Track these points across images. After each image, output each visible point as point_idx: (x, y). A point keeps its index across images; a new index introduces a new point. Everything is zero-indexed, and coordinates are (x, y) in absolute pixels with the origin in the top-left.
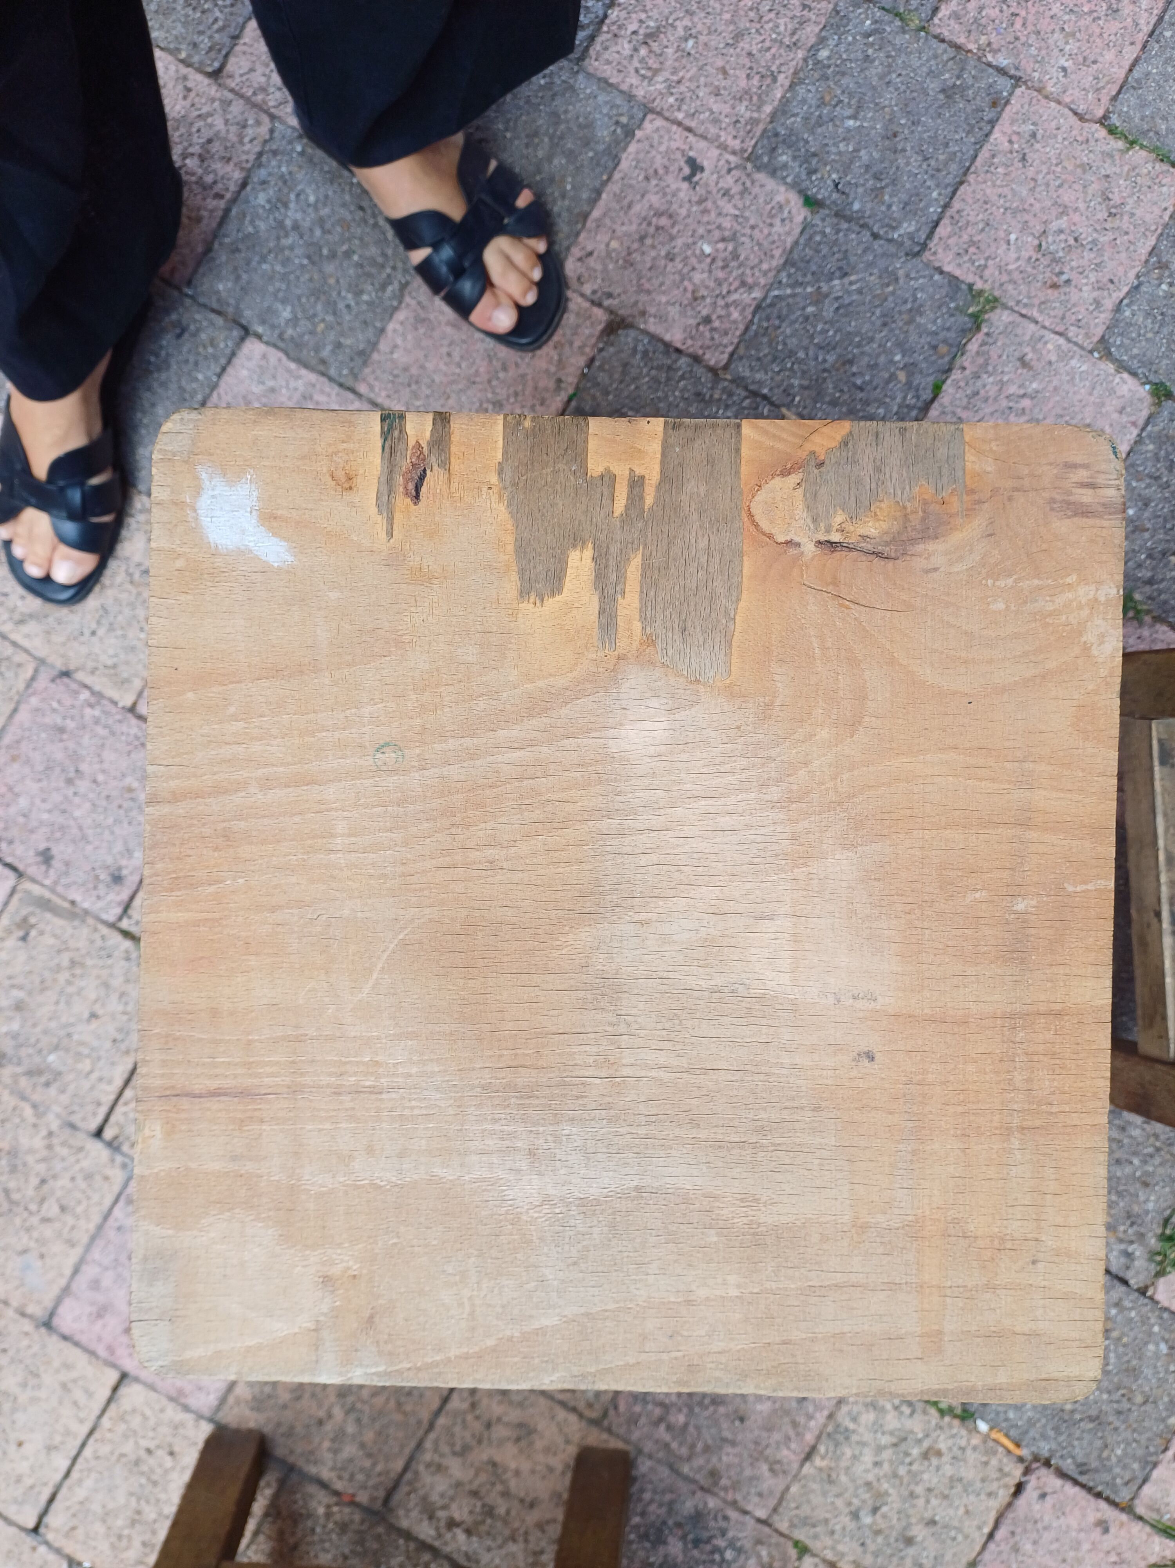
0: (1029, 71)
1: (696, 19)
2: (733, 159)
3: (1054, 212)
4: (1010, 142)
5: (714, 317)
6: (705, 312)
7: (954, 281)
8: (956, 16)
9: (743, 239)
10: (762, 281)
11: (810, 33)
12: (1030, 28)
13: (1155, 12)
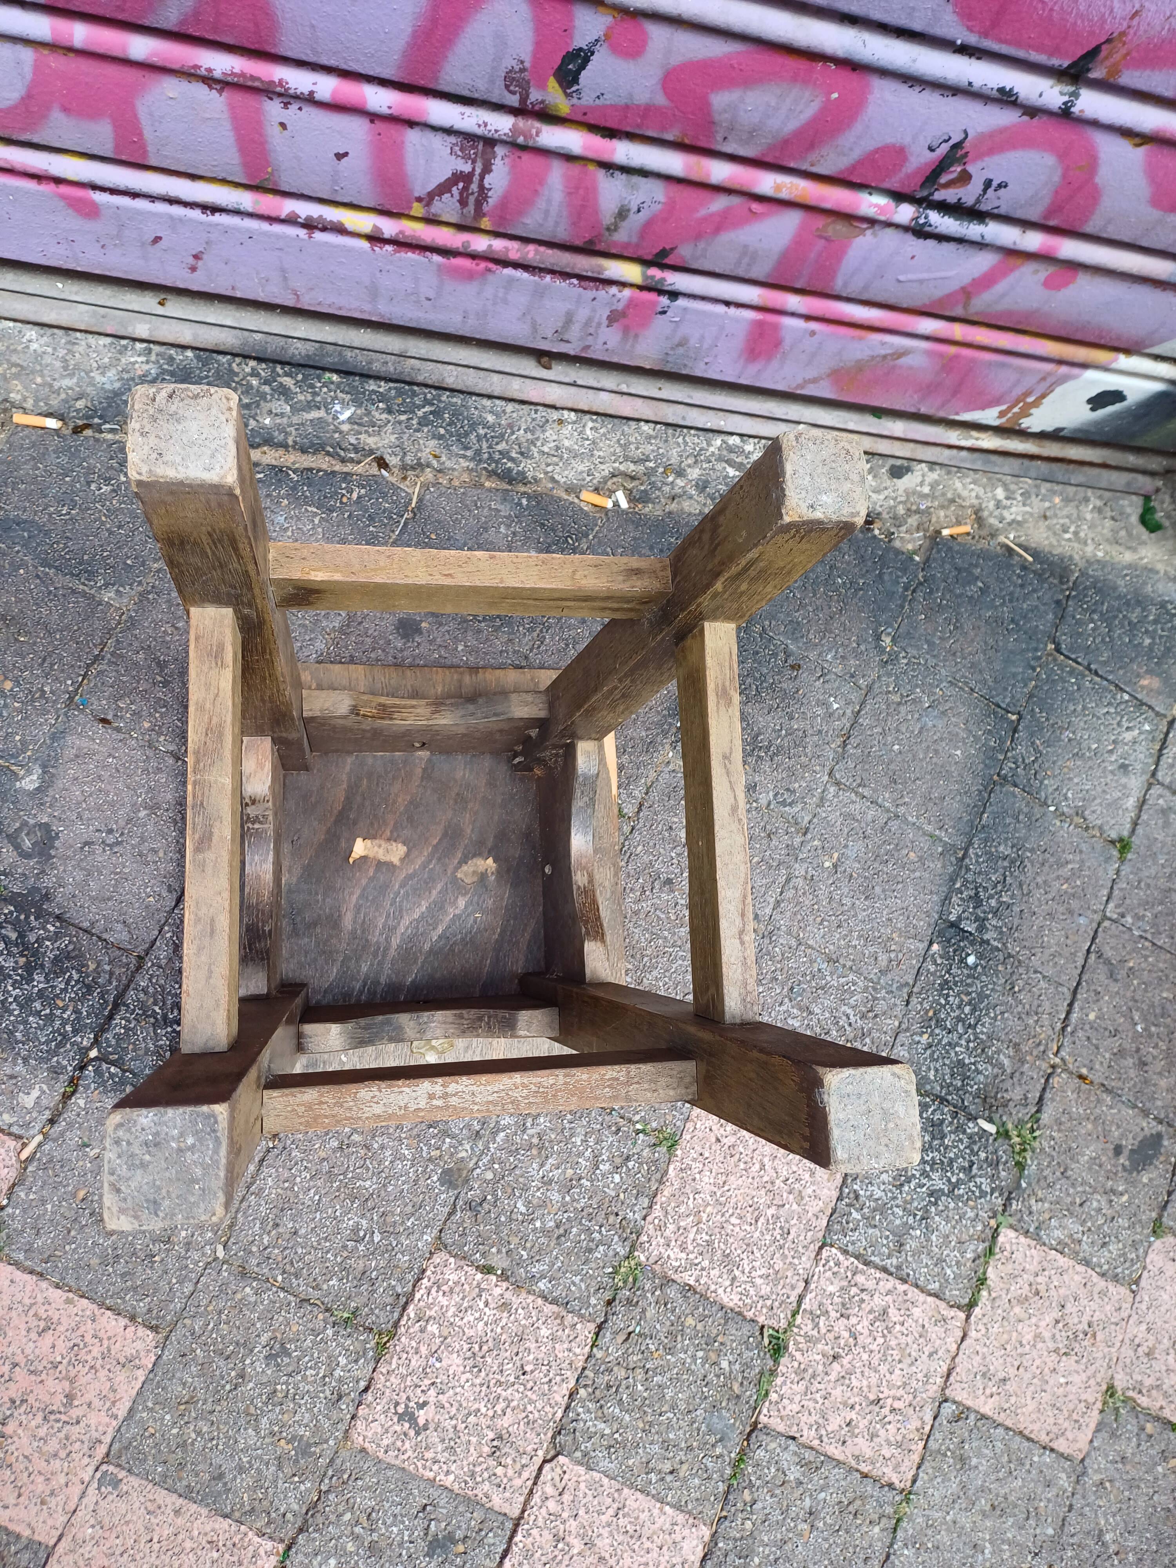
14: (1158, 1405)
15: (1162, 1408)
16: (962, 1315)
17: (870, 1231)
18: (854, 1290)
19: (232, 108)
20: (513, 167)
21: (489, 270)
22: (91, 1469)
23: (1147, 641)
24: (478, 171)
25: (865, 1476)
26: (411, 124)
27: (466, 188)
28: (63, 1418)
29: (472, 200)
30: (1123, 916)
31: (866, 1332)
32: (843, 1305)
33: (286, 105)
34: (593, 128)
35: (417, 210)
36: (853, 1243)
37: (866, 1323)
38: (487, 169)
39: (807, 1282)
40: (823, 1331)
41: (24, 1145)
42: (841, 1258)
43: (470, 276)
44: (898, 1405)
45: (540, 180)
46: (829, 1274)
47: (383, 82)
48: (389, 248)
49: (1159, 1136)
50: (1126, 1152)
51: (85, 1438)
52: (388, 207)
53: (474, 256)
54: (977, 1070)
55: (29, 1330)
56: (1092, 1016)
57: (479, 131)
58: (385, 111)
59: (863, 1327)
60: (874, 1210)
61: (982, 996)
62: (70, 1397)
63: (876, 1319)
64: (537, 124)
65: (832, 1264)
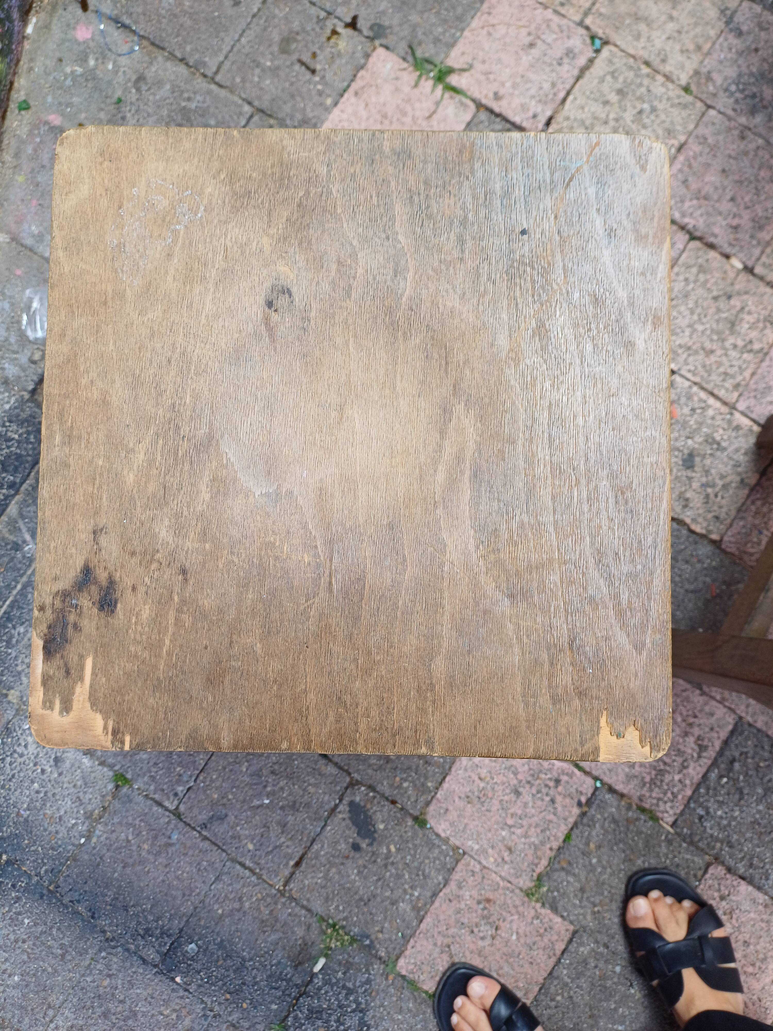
14: (548, 852)
15: (551, 849)
30: (176, 795)
49: (352, 804)
50: (359, 840)
54: (276, 965)
56: (251, 847)
61: (221, 946)
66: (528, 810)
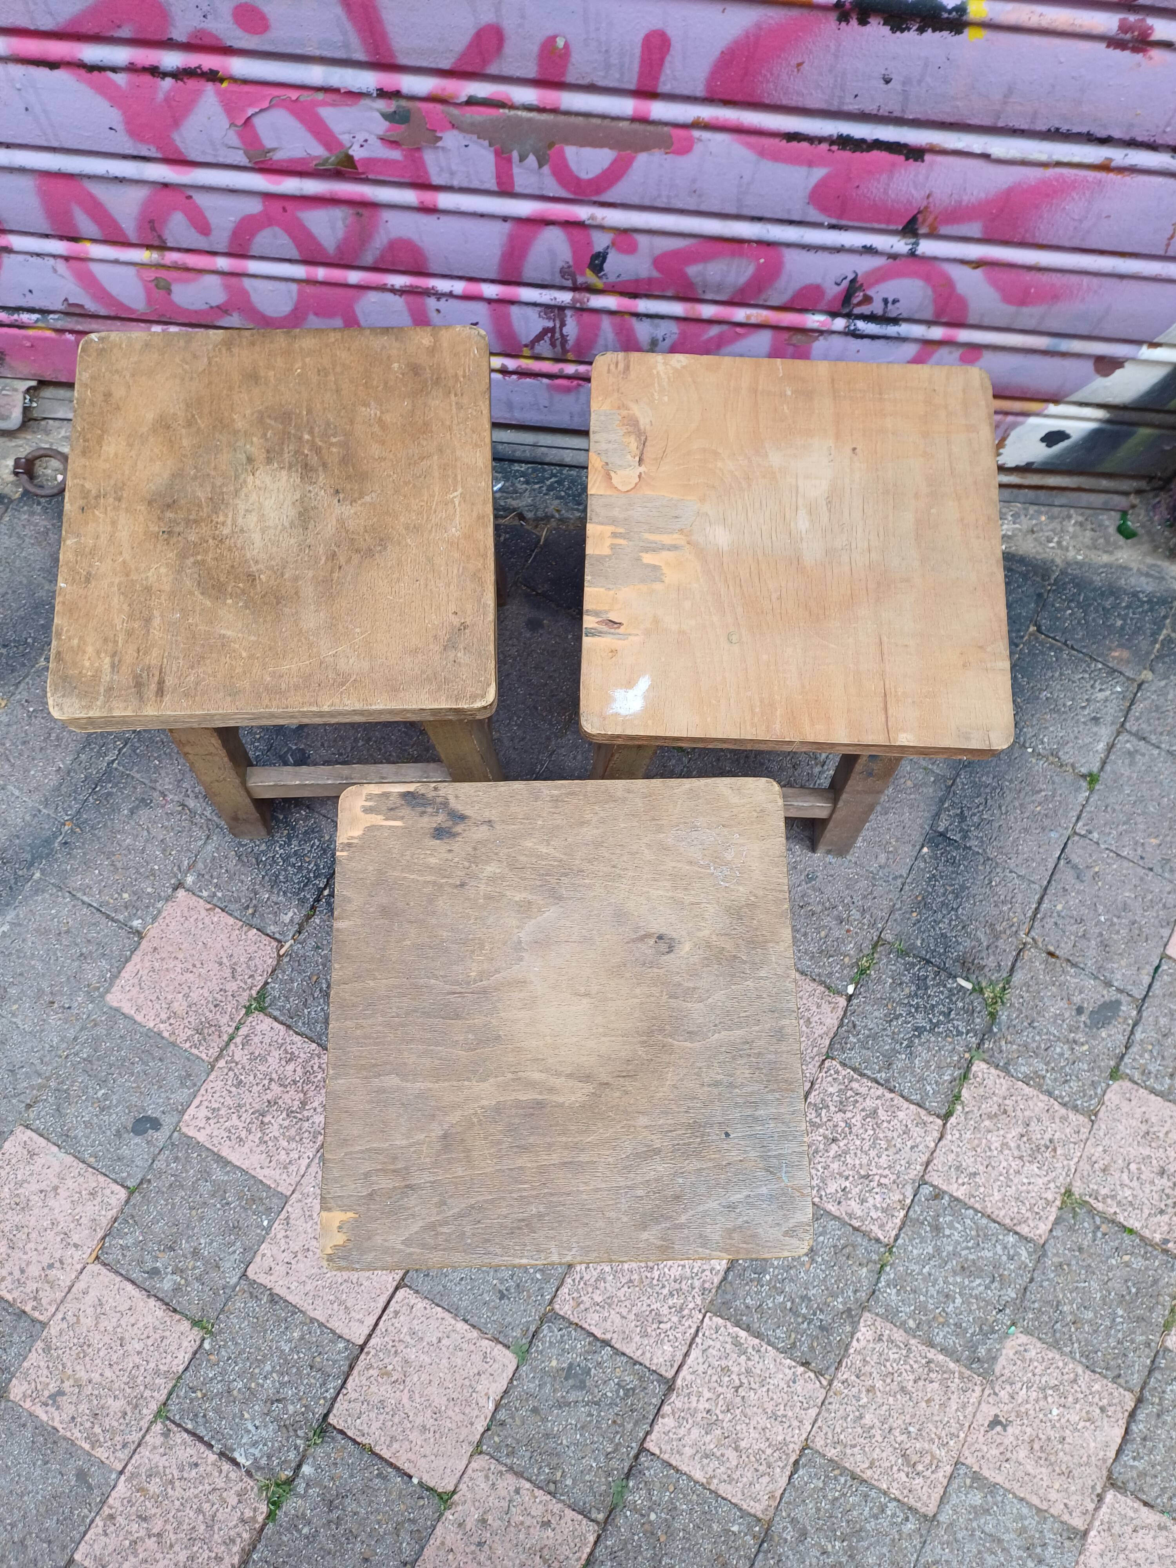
0: (915, 1172)
1: (895, 1425)
2: (987, 1392)
3: (1006, 1152)
4: (963, 1184)
5: (1101, 1404)
6: (1098, 1411)
7: (1057, 1222)
8: (881, 1227)
9: (1043, 1382)
10: (1071, 1366)
11: (899, 1335)
12: (887, 1172)
13: (869, 1084)
14: (1112, 1211)
15: (1115, 1213)
16: (940, 1122)
17: (864, 1051)
18: (850, 1093)
19: (408, 303)
20: (579, 322)
21: (579, 385)
22: (314, 1150)
23: (1119, 623)
24: (558, 325)
25: (856, 1229)
26: (512, 302)
27: (553, 336)
28: (299, 1116)
29: (558, 343)
30: (1090, 832)
31: (859, 1125)
32: (841, 1103)
33: (438, 299)
34: (622, 294)
35: (526, 352)
36: (850, 1058)
37: (859, 1117)
38: (563, 324)
39: (812, 1084)
40: (825, 1119)
41: (282, 946)
42: (840, 1068)
43: (568, 390)
44: (883, 1181)
45: (597, 327)
46: (830, 1079)
47: (493, 281)
48: (514, 377)
49: (1118, 1003)
50: (1087, 1012)
51: (312, 1130)
52: (508, 352)
53: (568, 377)
54: (957, 941)
55: (281, 1059)
56: (1059, 907)
57: (553, 303)
58: (494, 297)
59: (857, 1121)
60: (868, 1036)
61: (963, 888)
62: (304, 1103)
63: (867, 1116)
64: (587, 295)
65: (832, 1072)
66: (1147, 1185)
